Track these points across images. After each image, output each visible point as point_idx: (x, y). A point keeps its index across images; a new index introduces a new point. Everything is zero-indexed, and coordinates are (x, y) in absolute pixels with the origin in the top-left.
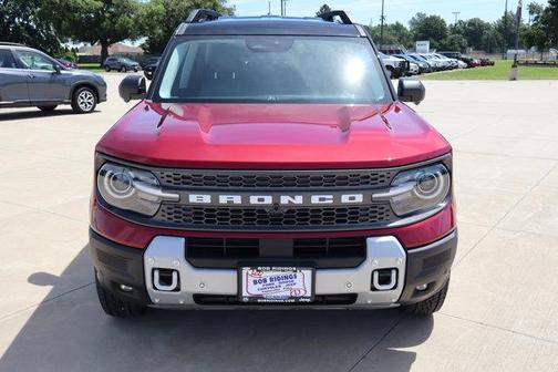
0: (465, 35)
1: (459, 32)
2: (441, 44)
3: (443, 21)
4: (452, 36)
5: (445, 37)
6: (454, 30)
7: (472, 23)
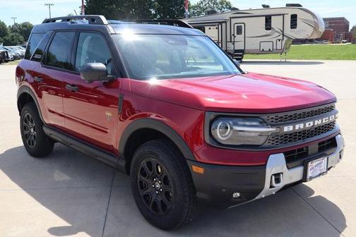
0: (21, 33)
1: (17, 31)
2: (5, 40)
3: (3, 23)
4: (11, 34)
5: (7, 34)
6: (13, 29)
7: (25, 25)
